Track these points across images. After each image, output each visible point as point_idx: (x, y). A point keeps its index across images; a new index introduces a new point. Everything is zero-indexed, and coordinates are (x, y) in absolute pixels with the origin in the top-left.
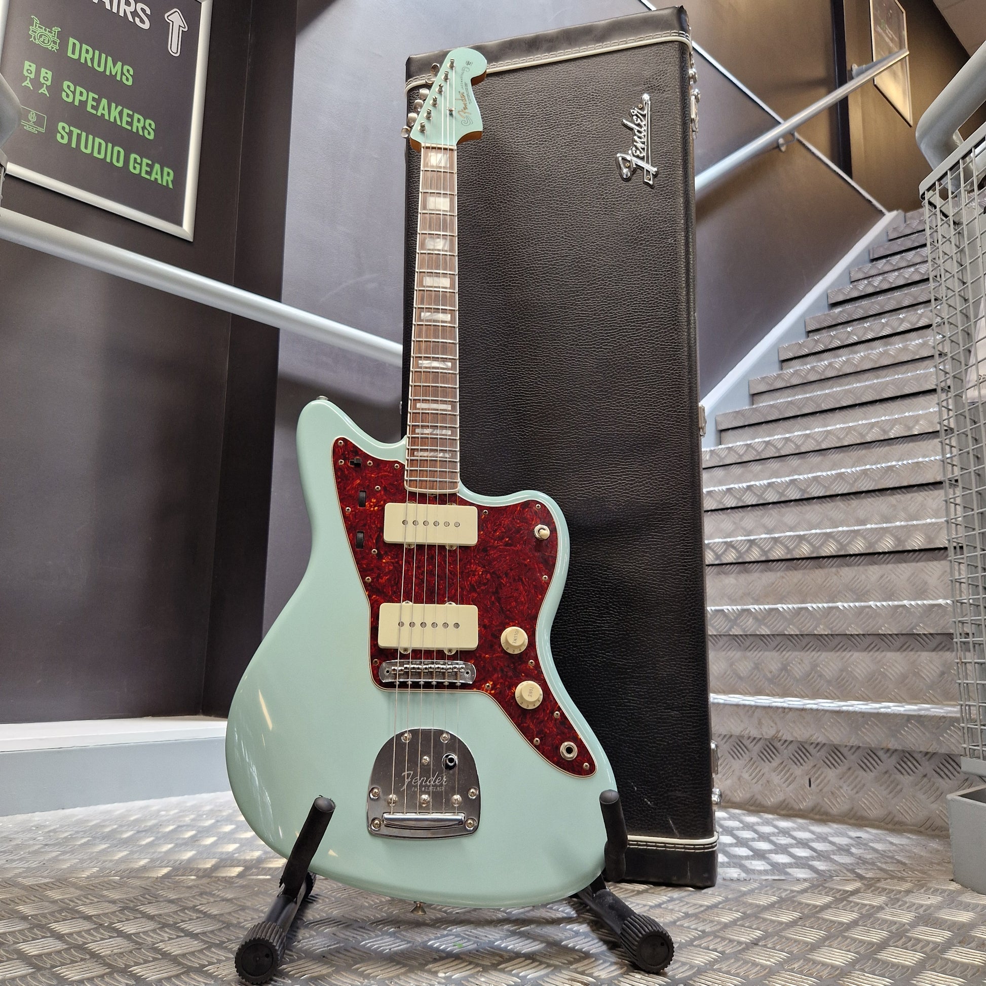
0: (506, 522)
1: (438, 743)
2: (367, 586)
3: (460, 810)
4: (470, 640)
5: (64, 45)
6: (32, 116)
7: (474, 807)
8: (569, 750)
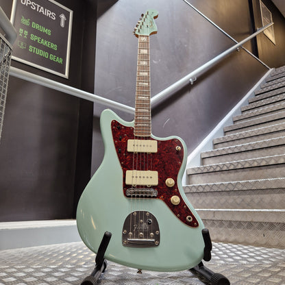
0: (166, 145)
1: (145, 216)
2: (122, 165)
3: (153, 238)
4: (156, 182)
5: (31, 24)
6: (22, 44)
7: (157, 237)
8: (190, 219)
